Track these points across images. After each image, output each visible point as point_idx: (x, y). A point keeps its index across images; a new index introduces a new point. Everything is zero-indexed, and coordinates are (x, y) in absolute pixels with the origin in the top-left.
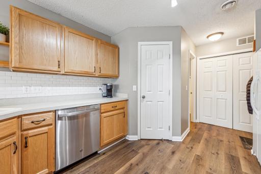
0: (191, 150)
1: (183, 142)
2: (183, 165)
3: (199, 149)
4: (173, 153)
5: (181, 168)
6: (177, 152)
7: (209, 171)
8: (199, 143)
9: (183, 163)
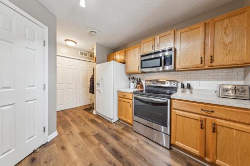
0: (72, 134)
1: (60, 134)
2: (80, 147)
3: (75, 129)
4: (63, 148)
5: (82, 149)
6: (65, 145)
7: (93, 134)
8: (71, 126)
9: (79, 145)
